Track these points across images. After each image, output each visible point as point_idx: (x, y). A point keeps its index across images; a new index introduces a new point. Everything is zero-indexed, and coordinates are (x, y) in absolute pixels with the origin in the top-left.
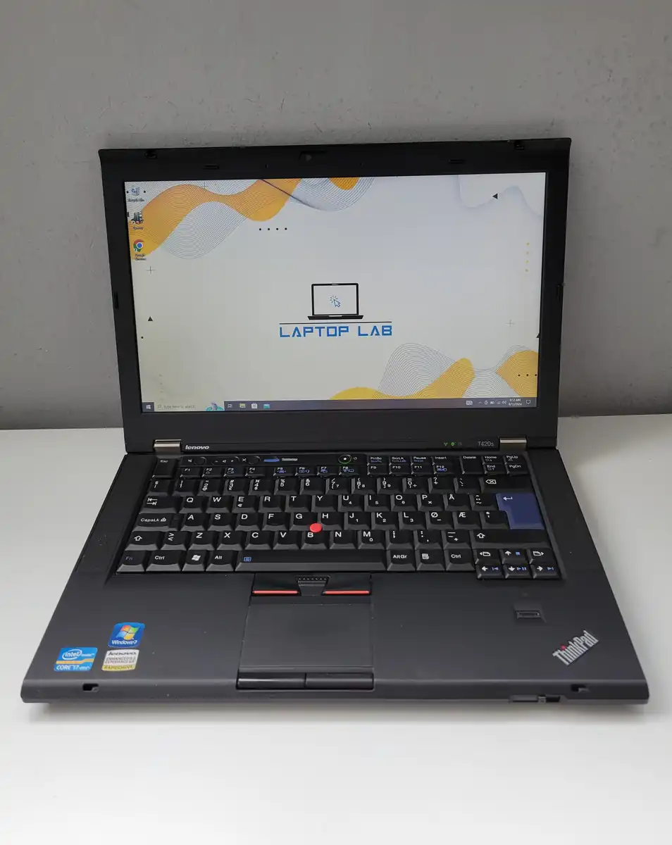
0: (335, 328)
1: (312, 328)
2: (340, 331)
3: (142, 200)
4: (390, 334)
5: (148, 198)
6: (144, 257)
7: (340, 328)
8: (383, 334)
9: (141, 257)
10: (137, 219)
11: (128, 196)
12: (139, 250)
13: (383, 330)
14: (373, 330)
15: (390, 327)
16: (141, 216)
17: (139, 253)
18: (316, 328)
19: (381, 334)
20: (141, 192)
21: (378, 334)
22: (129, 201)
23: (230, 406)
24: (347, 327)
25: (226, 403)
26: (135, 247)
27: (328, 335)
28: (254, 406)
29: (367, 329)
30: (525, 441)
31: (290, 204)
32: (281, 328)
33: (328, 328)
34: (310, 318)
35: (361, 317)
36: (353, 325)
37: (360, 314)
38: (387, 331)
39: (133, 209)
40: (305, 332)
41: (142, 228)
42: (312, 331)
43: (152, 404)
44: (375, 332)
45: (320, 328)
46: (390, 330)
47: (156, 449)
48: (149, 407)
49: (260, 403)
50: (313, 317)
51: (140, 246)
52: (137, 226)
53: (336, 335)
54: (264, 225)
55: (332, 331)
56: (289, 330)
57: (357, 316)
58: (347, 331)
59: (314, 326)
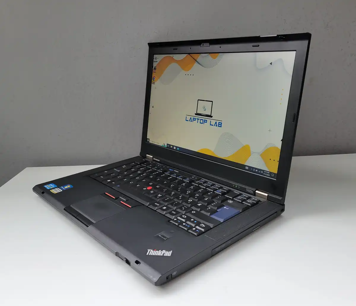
0: (203, 120)
2: (204, 122)
4: (221, 127)
5: (159, 61)
7: (204, 120)
8: (219, 126)
9: (154, 83)
10: (155, 69)
13: (219, 124)
14: (215, 124)
15: (221, 123)
16: (156, 67)
18: (197, 119)
19: (218, 126)
20: (157, 58)
22: (154, 62)
23: (168, 146)
24: (207, 120)
26: (153, 79)
27: (200, 123)
31: (196, 65)
32: (186, 117)
33: (201, 120)
34: (196, 114)
35: (212, 117)
36: (209, 120)
37: (212, 115)
38: (220, 125)
39: (154, 65)
40: (193, 120)
41: (156, 72)
42: (195, 120)
44: (216, 125)
45: (198, 119)
46: (221, 125)
47: (147, 157)
48: (148, 140)
49: (176, 147)
50: (197, 114)
53: (202, 123)
55: (202, 122)
56: (188, 118)
58: (206, 122)
59: (196, 118)
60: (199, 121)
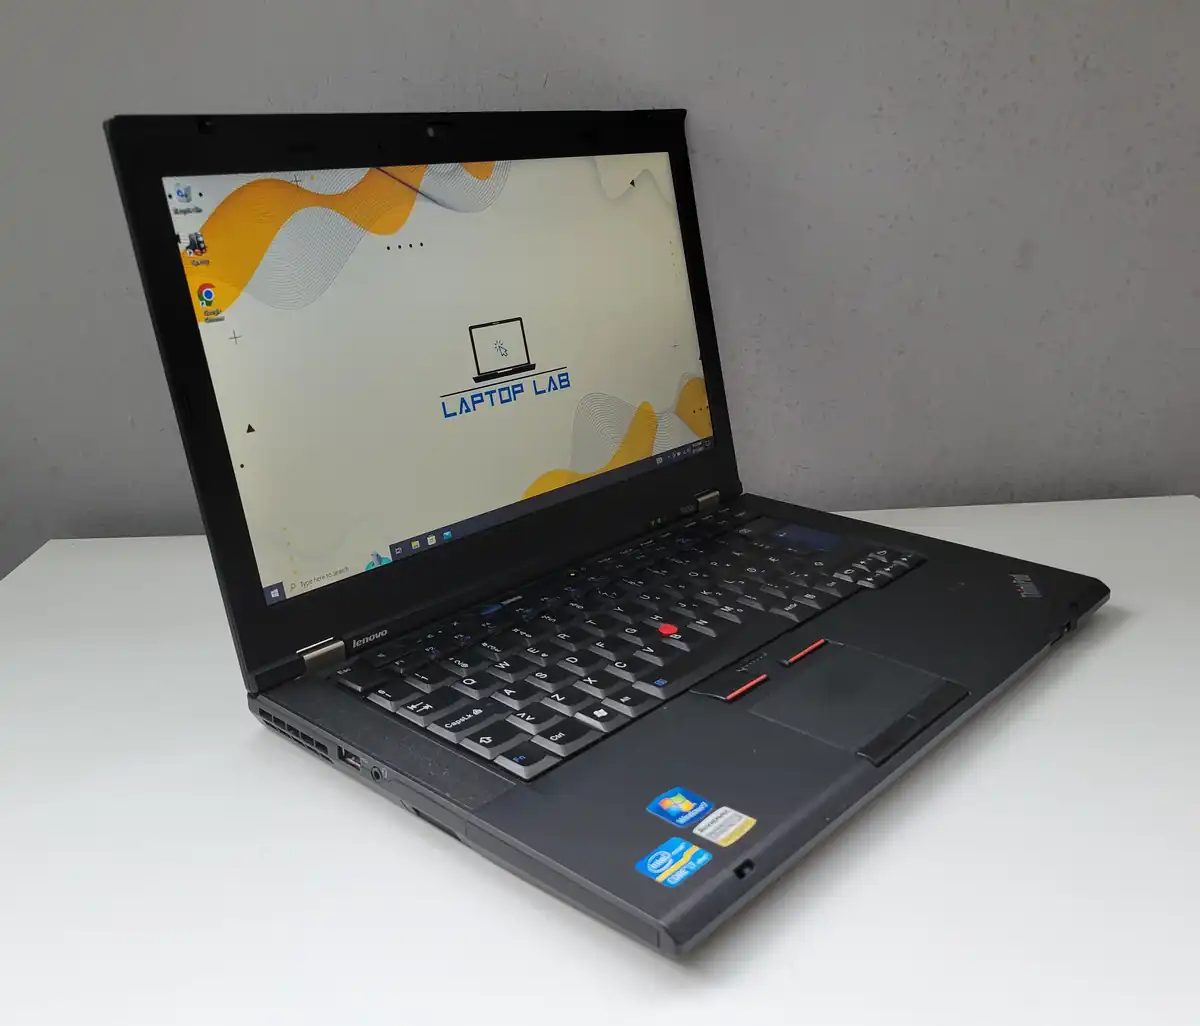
0: (508, 389)
1: (481, 395)
2: (515, 393)
3: (199, 211)
4: (568, 385)
5: (209, 205)
6: (220, 316)
7: (514, 387)
8: (562, 387)
9: (214, 316)
10: (196, 245)
11: (173, 204)
12: (209, 304)
13: (561, 381)
14: (550, 383)
15: (566, 374)
16: (201, 239)
17: (210, 309)
18: (486, 393)
19: (559, 387)
20: (194, 195)
21: (556, 388)
22: (176, 212)
23: (398, 551)
24: (521, 385)
25: (393, 547)
26: (201, 298)
28: (432, 541)
29: (543, 383)
30: (718, 493)
31: (420, 206)
32: (443, 404)
33: (500, 390)
34: (477, 380)
35: (533, 367)
36: (526, 380)
37: (532, 363)
38: (564, 381)
39: (185, 227)
40: (474, 403)
41: (207, 262)
42: (482, 401)
43: (280, 586)
44: (552, 386)
45: (490, 393)
46: (567, 380)
47: (309, 665)
48: (275, 594)
49: (438, 533)
50: (480, 378)
51: (209, 295)
52: (199, 258)
53: (510, 400)
54: (392, 240)
55: (505, 395)
56: (453, 405)
57: (529, 367)
58: (522, 391)
59: (483, 391)
60: (496, 396)
